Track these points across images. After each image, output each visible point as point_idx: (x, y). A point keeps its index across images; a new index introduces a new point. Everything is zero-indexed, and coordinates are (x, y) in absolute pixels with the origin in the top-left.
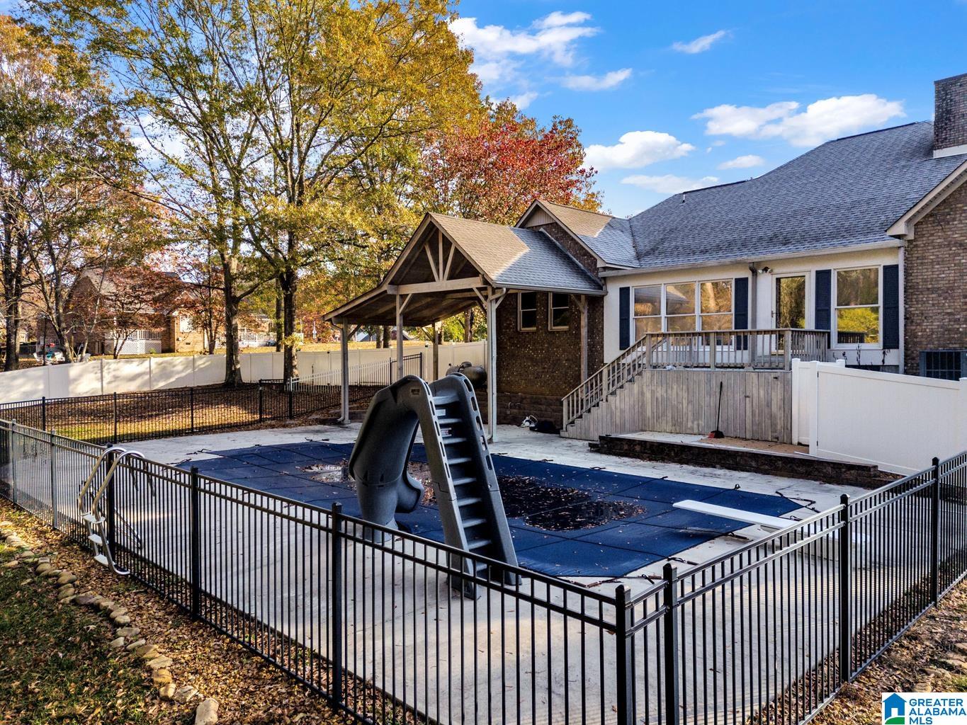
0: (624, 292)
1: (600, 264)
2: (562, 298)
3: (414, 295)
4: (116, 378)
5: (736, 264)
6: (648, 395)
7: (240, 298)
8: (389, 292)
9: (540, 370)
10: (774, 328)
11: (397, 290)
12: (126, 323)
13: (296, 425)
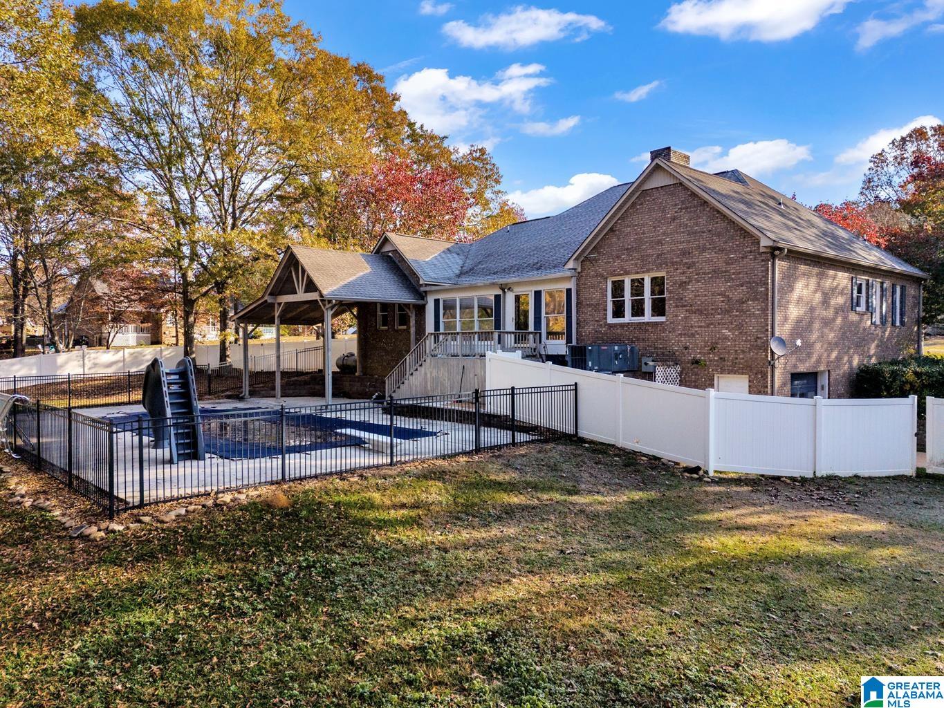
0: (437, 302)
1: (421, 282)
2: (402, 307)
3: (286, 303)
4: (95, 365)
5: (493, 285)
6: (429, 375)
7: (195, 300)
8: (269, 301)
9: (390, 358)
10: (514, 330)
11: (275, 299)
12: (118, 318)
13: (209, 399)
